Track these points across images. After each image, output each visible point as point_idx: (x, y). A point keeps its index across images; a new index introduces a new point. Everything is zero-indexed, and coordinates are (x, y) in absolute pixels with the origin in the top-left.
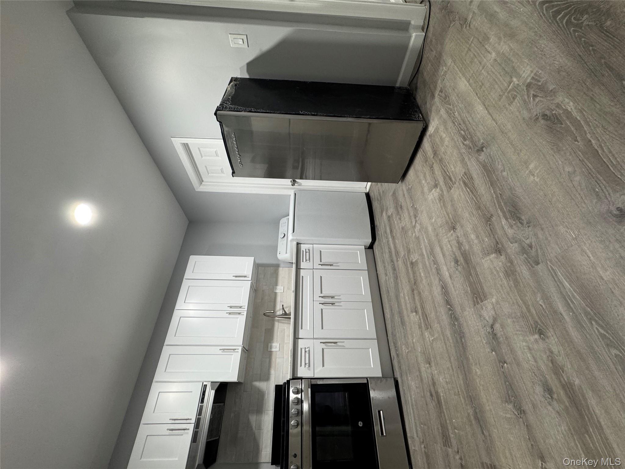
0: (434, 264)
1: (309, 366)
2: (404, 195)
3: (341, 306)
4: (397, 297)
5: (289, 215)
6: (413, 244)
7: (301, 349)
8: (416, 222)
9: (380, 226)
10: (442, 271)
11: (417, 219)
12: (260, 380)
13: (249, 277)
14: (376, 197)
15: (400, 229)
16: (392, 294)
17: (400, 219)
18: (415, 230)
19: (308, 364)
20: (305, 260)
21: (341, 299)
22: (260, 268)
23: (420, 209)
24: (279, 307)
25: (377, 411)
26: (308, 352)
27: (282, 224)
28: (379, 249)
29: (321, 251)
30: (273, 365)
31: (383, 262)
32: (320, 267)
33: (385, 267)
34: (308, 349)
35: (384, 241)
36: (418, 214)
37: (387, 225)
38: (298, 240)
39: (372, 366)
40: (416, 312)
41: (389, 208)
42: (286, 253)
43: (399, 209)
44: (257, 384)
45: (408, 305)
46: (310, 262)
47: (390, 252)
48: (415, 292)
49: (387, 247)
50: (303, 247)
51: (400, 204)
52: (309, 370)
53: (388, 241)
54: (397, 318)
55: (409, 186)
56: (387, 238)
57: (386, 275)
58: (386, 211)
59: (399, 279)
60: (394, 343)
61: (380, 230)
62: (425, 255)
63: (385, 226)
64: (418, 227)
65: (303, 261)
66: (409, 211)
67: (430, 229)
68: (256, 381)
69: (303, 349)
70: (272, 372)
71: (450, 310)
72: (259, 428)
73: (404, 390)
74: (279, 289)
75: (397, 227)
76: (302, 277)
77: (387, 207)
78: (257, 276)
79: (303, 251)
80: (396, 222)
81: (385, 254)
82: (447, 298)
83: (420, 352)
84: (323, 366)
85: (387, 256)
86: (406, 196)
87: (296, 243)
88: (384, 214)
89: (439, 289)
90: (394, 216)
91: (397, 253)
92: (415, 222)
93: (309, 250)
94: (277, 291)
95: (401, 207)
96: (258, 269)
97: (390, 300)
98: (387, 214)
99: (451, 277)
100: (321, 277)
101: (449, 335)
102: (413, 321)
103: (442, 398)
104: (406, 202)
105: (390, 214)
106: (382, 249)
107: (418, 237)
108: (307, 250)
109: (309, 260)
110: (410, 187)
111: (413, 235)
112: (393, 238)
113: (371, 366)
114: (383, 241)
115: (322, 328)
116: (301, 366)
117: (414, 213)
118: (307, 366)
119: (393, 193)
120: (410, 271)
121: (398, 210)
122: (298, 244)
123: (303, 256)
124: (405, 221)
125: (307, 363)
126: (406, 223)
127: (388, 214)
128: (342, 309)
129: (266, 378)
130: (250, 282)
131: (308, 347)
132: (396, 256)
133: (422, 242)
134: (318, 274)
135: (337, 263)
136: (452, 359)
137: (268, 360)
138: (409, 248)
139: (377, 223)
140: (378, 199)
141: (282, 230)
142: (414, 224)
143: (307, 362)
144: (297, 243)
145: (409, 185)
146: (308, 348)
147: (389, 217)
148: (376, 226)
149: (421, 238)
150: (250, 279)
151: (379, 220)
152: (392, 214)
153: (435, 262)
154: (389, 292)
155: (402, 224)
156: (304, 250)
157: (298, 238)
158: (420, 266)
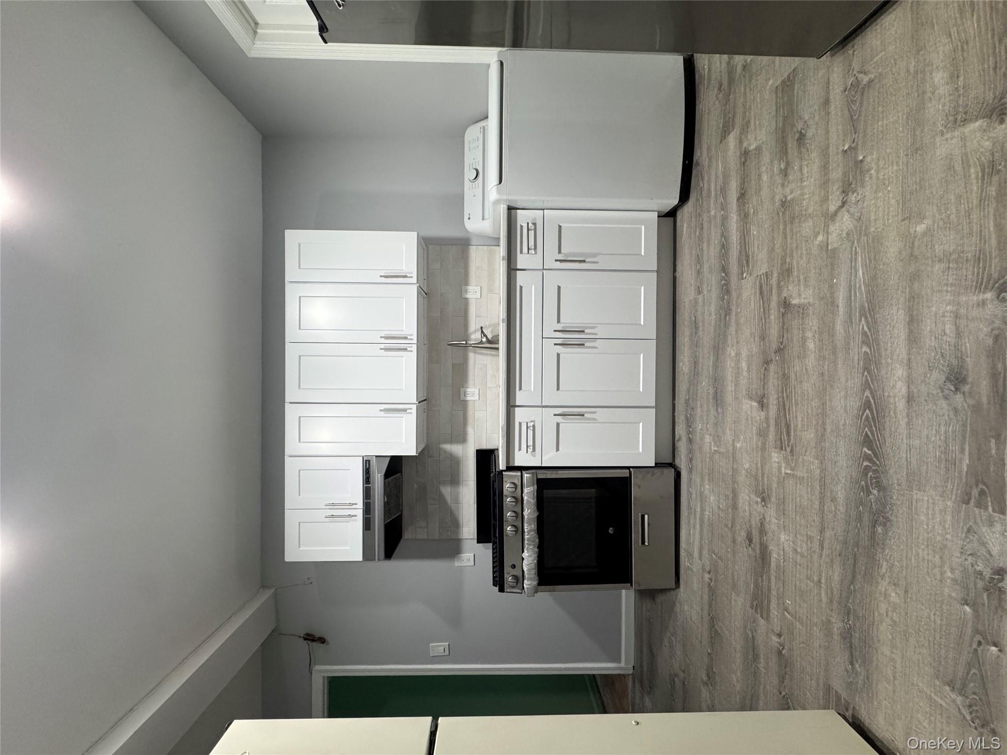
0: (863, 342)
1: (534, 450)
2: (827, 102)
3: (596, 348)
4: (718, 350)
5: (487, 117)
6: (809, 262)
7: (520, 424)
8: (842, 207)
9: (709, 166)
10: (883, 372)
11: (853, 198)
12: (451, 441)
13: (412, 277)
14: (713, 76)
15: (774, 202)
16: (707, 336)
17: (785, 173)
18: (832, 228)
19: (532, 447)
20: (525, 250)
21: (596, 334)
22: (430, 247)
23: (878, 172)
24: (474, 325)
25: (640, 515)
26: (532, 428)
27: (469, 142)
28: (693, 224)
29: (560, 227)
30: (470, 420)
31: (699, 260)
32: (559, 265)
33: (699, 272)
34: (532, 424)
35: (713, 213)
36: (863, 186)
37: (733, 173)
38: (509, 201)
39: (641, 450)
40: (762, 404)
41: (752, 127)
42: (483, 219)
43: (791, 144)
44: (447, 447)
45: (743, 382)
46: (536, 253)
47: (724, 247)
48: (772, 367)
49: (719, 231)
50: (522, 217)
51: (800, 126)
52: (534, 456)
53: (725, 219)
54: (705, 385)
55: (860, 76)
56: (722, 209)
57: (699, 291)
58: (741, 133)
59: (733, 317)
60: (687, 419)
61: (706, 178)
62: (841, 310)
63: (726, 176)
64: (845, 222)
65: (521, 252)
66: (827, 163)
67: (892, 248)
68: (445, 443)
69: (522, 424)
70: (470, 430)
71: (867, 458)
72: (457, 501)
73: (690, 494)
74: (473, 292)
75: (765, 192)
76: (521, 287)
77: (749, 121)
78: (428, 266)
79: (522, 227)
80: (765, 178)
81: (709, 245)
82: (873, 434)
83: (746, 470)
84: (558, 449)
85: (712, 252)
86: (832, 108)
87: (506, 207)
88: (732, 139)
89: (854, 403)
90: (766, 158)
91: (745, 259)
92: (840, 203)
93: (534, 224)
94: (468, 296)
95: (801, 137)
96: (428, 250)
97: (695, 345)
98: (741, 142)
99: (910, 399)
100: (559, 288)
101: (841, 496)
102: (746, 412)
103: (773, 560)
104: (827, 132)
105: (752, 147)
106: (702, 228)
107: (834, 250)
108: (530, 225)
109: (535, 248)
110: (866, 79)
111: (816, 236)
112: (744, 217)
113: (639, 449)
114: (709, 212)
115: (558, 389)
116: (520, 449)
117: (845, 174)
118: (530, 450)
119: (783, 82)
120: (772, 317)
121: (786, 144)
122: (511, 209)
123: (524, 240)
124: (802, 188)
125: (530, 446)
126: (802, 194)
127: (745, 145)
128: (599, 354)
129: (462, 439)
130: (415, 288)
131: (532, 420)
132: (740, 265)
133: (843, 270)
134: (553, 280)
135: (595, 255)
136: (828, 534)
137: (461, 413)
138: (791, 264)
139: (701, 154)
140: (721, 85)
141: (471, 158)
142: (832, 208)
143: (530, 443)
144: (508, 206)
145: (860, 72)
146: (531, 422)
147: (746, 153)
148: (698, 164)
149: (844, 256)
150: (414, 280)
151: (709, 149)
152: (759, 149)
153: (871, 339)
154: (697, 328)
155: (788, 191)
156: (525, 225)
157: (510, 198)
158: (813, 323)
